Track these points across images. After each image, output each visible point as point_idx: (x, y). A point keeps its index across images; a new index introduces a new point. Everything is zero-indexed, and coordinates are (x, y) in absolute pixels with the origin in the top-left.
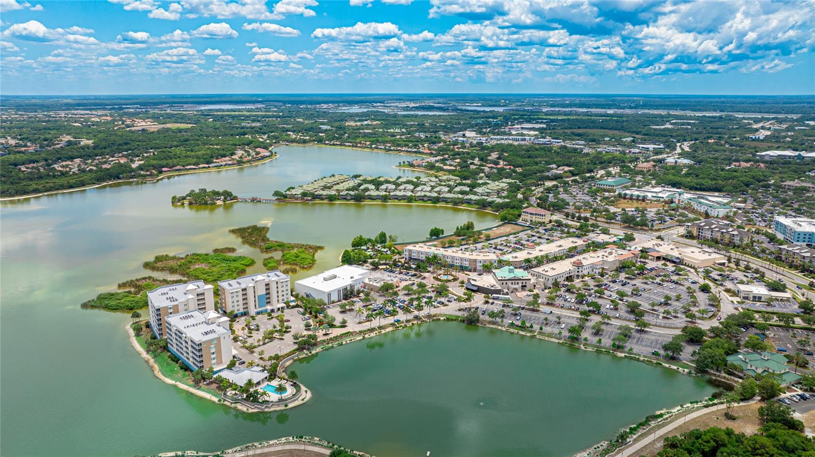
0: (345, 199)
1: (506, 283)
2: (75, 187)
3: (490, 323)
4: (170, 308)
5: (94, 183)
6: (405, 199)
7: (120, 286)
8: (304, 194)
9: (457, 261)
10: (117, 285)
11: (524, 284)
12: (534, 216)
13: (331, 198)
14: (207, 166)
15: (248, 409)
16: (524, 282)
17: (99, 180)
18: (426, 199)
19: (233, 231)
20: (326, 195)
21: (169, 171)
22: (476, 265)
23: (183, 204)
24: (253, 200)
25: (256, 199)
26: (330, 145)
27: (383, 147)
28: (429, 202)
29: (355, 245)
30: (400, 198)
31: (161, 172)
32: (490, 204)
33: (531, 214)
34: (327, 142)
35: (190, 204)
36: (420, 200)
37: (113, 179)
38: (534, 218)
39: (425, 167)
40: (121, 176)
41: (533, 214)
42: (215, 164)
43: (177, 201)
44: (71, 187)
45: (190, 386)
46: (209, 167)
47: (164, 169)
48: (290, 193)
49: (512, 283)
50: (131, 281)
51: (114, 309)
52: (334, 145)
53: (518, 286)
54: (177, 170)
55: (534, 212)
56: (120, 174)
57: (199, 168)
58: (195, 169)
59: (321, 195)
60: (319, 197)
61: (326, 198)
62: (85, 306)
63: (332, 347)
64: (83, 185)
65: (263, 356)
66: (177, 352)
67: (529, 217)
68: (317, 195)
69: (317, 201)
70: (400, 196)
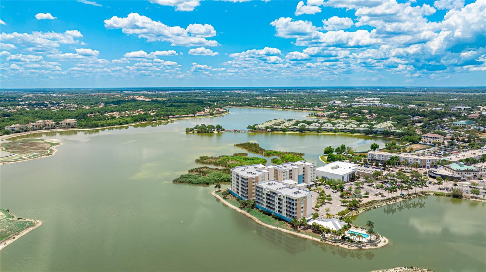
0: (293, 131)
1: (461, 174)
2: (123, 124)
3: (472, 197)
4: (254, 179)
5: (133, 123)
6: (332, 131)
7: (189, 171)
8: (267, 128)
9: (411, 161)
10: (188, 171)
11: (475, 174)
12: (432, 139)
13: (284, 130)
14: (194, 115)
15: (349, 247)
16: (475, 173)
17: (135, 121)
18: (345, 131)
19: (237, 145)
20: (280, 128)
21: (172, 118)
22: (425, 163)
23: (194, 132)
24: (235, 131)
25: (237, 130)
26: (256, 107)
27: (291, 108)
28: (348, 133)
29: (327, 152)
30: (328, 131)
31: (169, 118)
32: (392, 133)
33: (429, 137)
34: (254, 106)
35: (198, 132)
36: (342, 131)
37: (143, 121)
38: (432, 140)
39: (327, 116)
40: (147, 119)
41: (431, 138)
42: (198, 115)
43: (188, 131)
44: (121, 124)
45: (291, 230)
46: (195, 116)
47: (170, 117)
48: (258, 127)
49: (466, 174)
50: (196, 169)
51: (196, 184)
52: (258, 107)
53: (471, 175)
54: (177, 117)
55: (432, 137)
56: (146, 118)
57: (189, 117)
58: (187, 117)
59: (277, 128)
60: (276, 129)
61: (281, 130)
62: (175, 181)
63: (370, 209)
64: (127, 123)
65: (329, 213)
66: (267, 208)
67: (428, 140)
68: (275, 128)
69: (275, 132)
70: (328, 129)
